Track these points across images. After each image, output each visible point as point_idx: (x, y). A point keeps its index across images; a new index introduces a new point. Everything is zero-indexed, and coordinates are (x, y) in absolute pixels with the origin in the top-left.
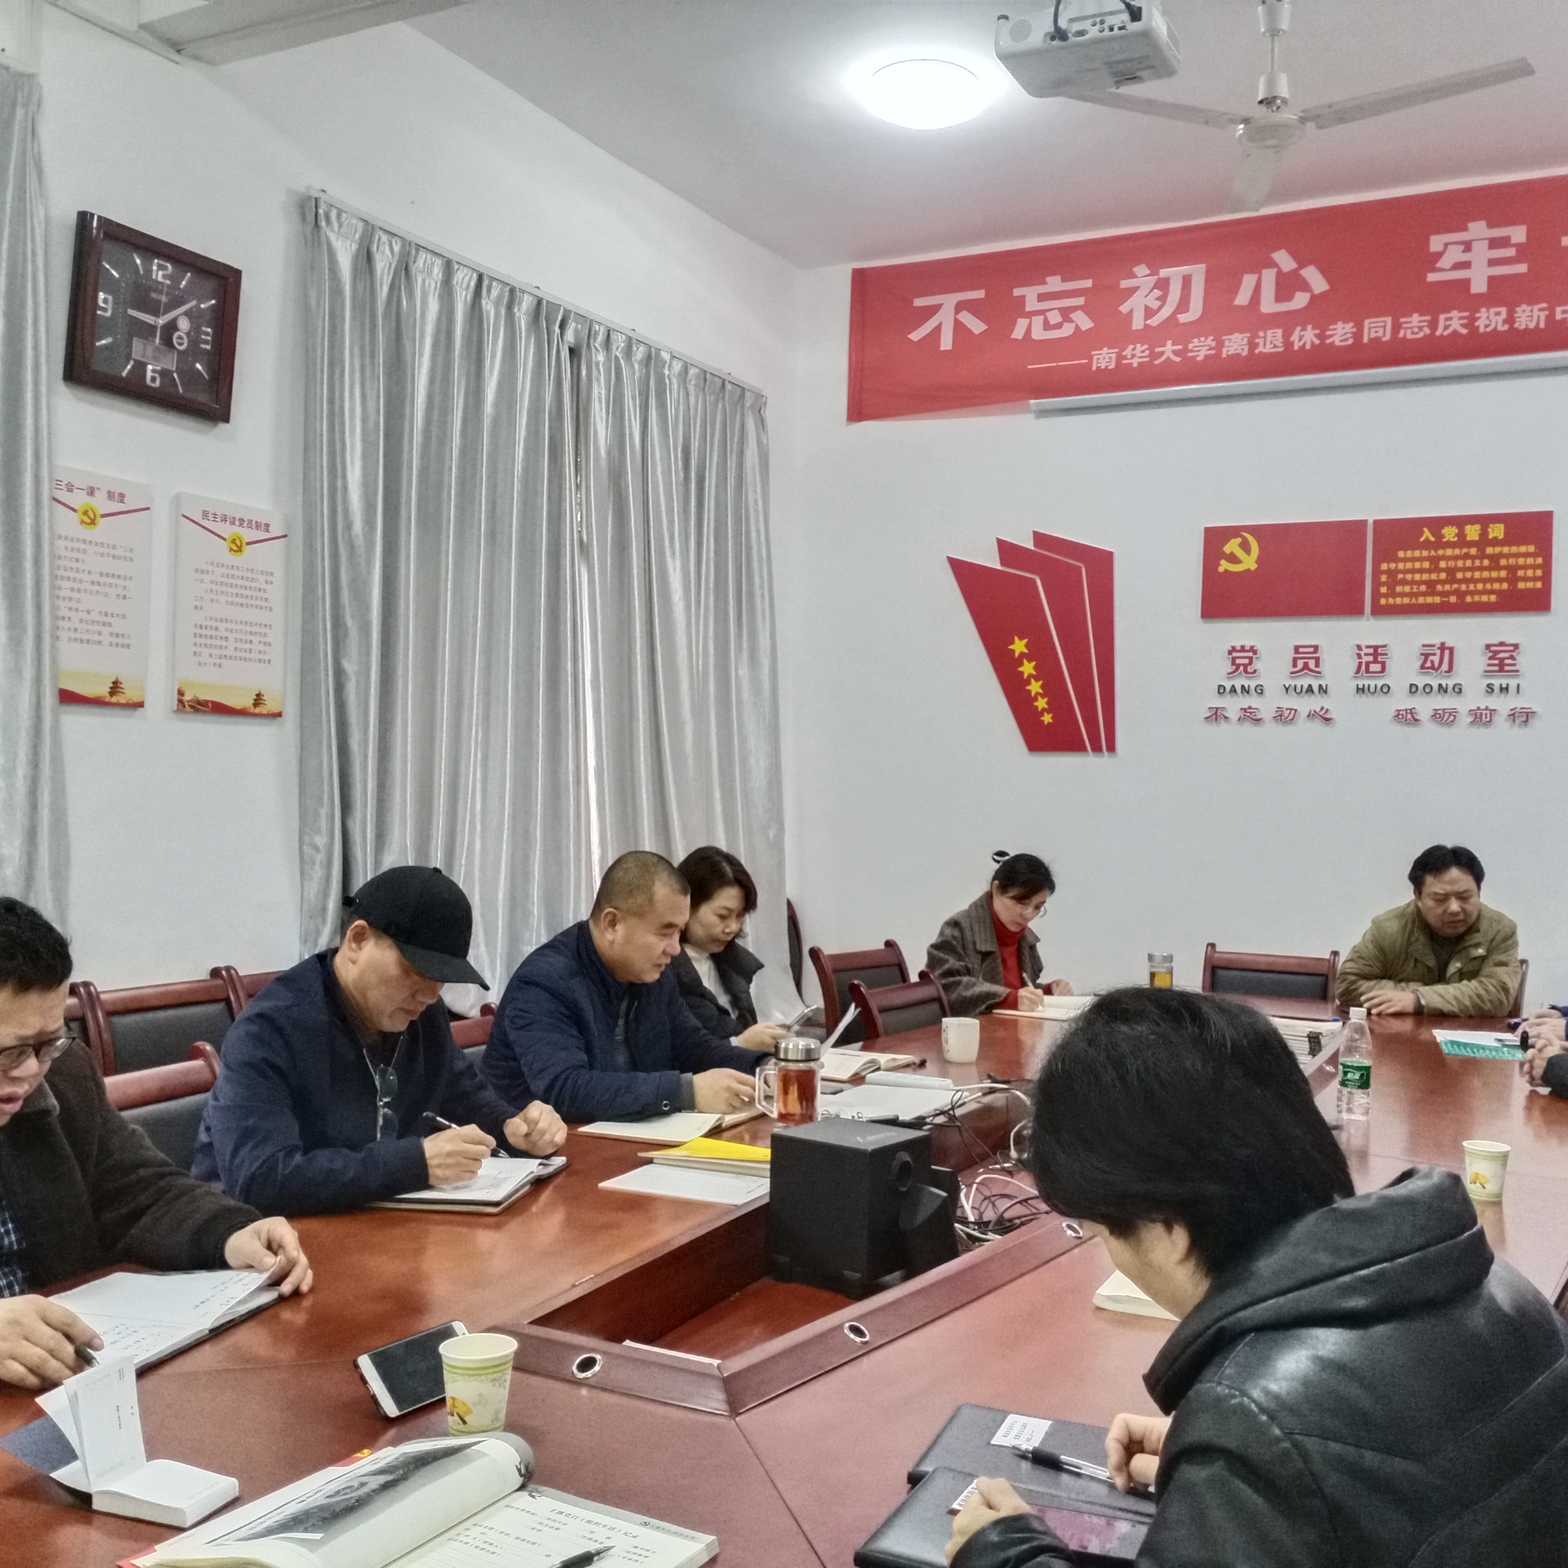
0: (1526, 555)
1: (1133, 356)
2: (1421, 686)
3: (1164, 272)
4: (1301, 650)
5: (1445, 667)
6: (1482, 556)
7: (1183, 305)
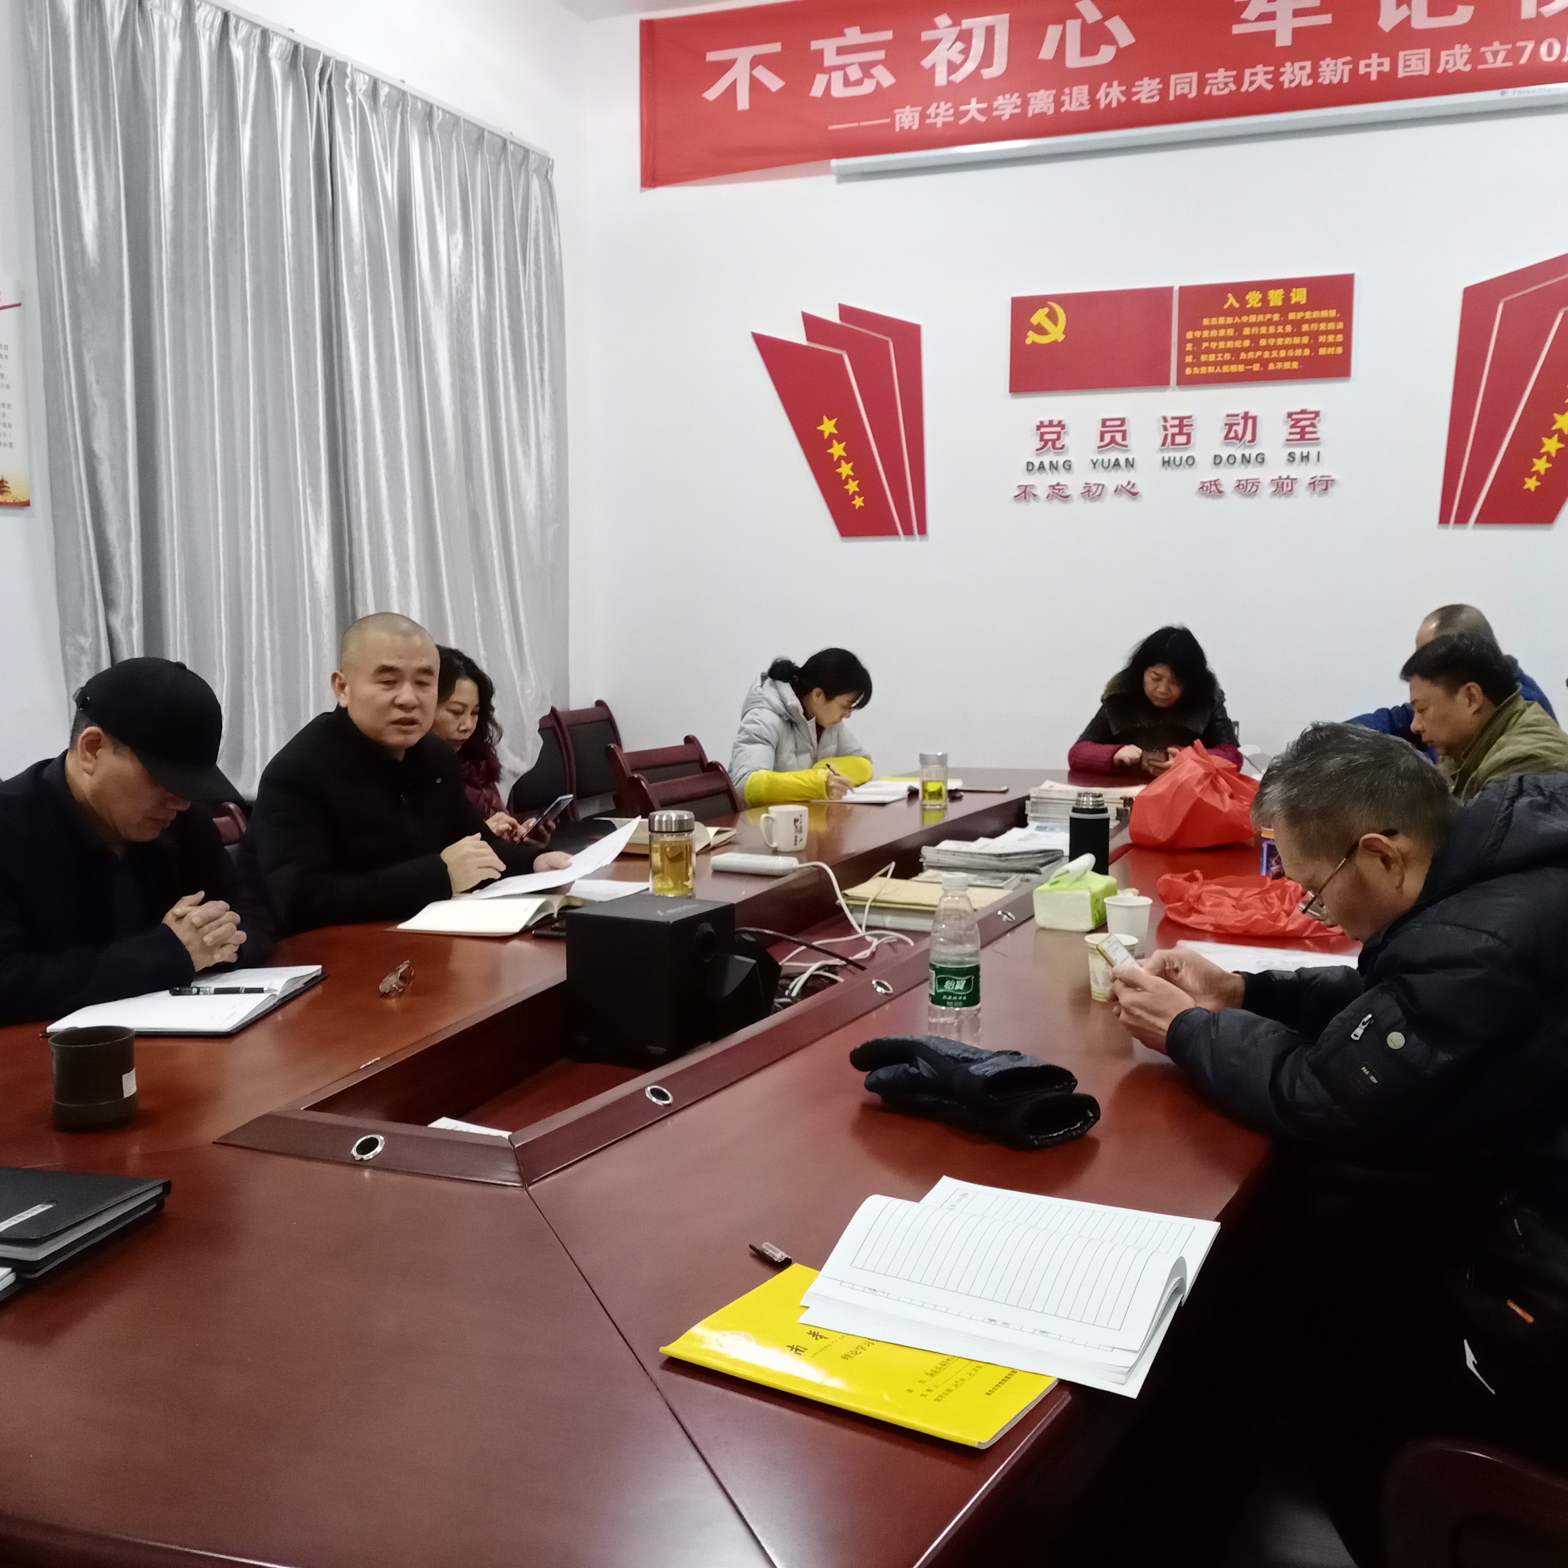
0: (1328, 320)
1: (937, 115)
2: (1225, 458)
3: (966, 23)
4: (1108, 423)
5: (1248, 436)
6: (1284, 322)
7: (987, 59)
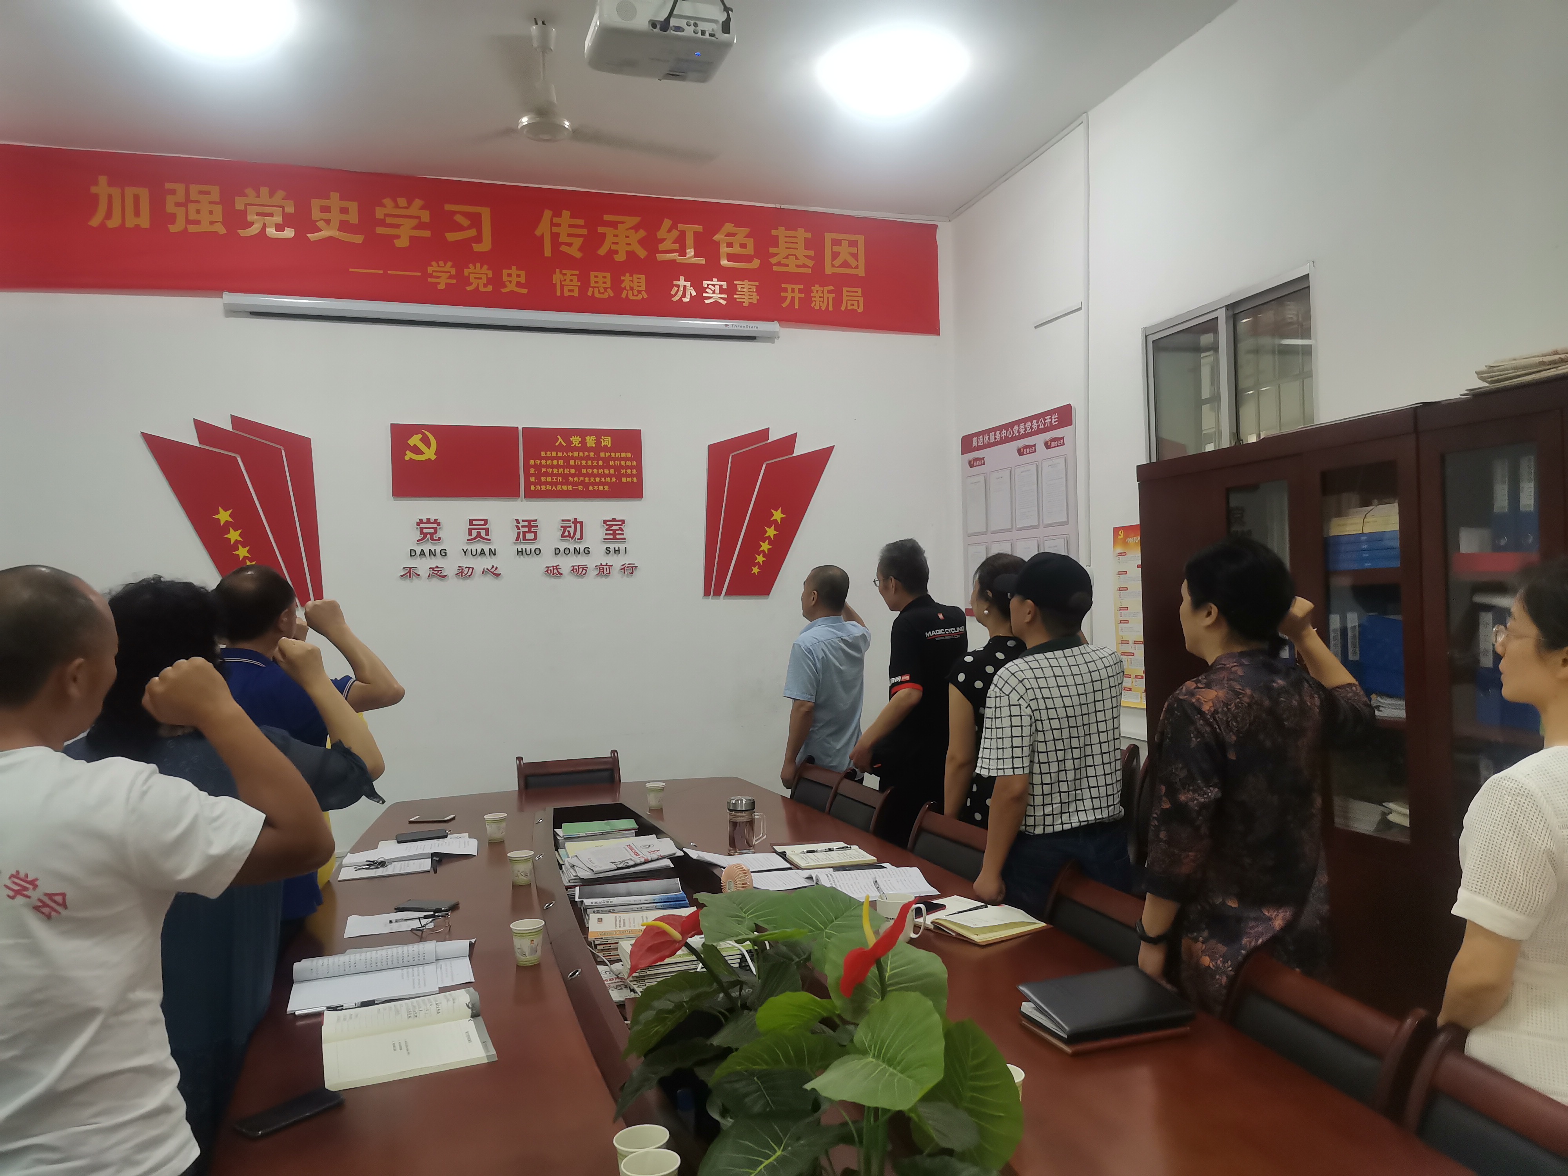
0: (630, 459)
4: (474, 523)
5: (578, 536)
6: (598, 458)
